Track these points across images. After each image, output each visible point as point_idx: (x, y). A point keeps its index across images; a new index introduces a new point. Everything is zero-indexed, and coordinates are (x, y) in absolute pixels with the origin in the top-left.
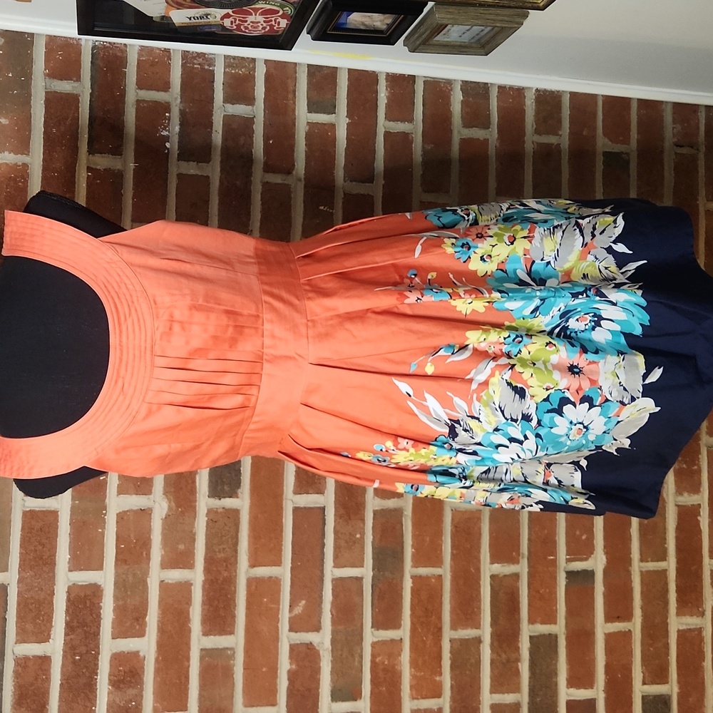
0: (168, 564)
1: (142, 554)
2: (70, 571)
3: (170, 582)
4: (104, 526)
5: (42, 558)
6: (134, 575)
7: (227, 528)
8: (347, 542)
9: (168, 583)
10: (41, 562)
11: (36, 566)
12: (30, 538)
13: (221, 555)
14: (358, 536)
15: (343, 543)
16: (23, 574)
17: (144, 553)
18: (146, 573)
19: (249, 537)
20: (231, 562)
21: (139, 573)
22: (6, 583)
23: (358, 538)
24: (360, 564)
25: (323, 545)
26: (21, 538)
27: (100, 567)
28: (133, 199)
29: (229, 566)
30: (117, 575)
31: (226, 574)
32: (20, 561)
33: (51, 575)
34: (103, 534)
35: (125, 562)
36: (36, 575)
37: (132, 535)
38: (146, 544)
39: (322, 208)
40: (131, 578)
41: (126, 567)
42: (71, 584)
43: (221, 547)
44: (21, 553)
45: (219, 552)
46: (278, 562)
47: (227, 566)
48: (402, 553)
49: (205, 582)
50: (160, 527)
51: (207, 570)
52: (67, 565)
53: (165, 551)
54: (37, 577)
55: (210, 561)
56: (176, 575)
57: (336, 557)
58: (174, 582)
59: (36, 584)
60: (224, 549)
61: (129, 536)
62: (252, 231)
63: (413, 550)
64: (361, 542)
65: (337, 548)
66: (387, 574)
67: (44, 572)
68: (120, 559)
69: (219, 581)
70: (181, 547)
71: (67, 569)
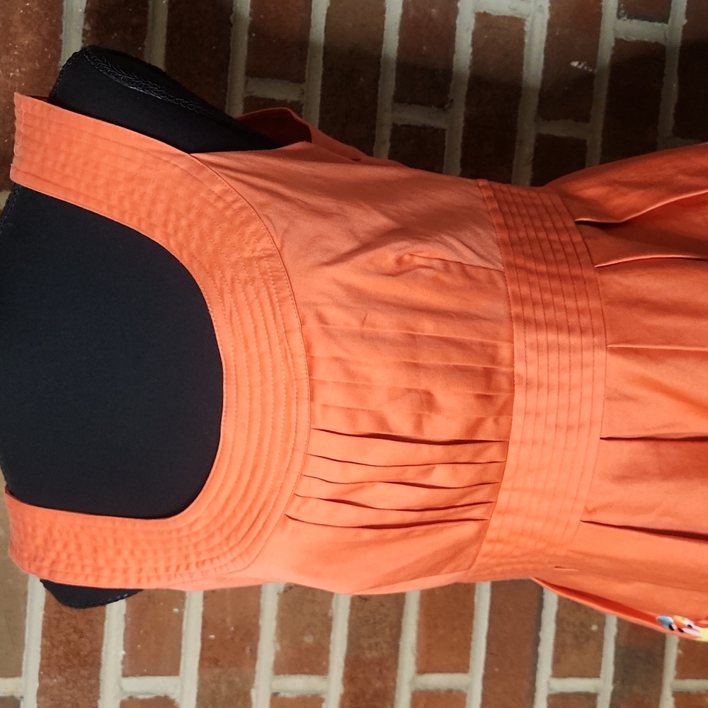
0: (285, 667)
1: (244, 649)
2: (125, 675)
3: (288, 695)
4: (183, 603)
5: (78, 654)
6: (231, 684)
7: (384, 611)
8: (576, 637)
9: (284, 699)
10: (75, 661)
11: (69, 667)
12: (59, 621)
13: (370, 655)
14: (594, 628)
15: (569, 639)
16: (47, 681)
17: (248, 651)
18: (249, 681)
19: (419, 625)
20: (388, 665)
21: (237, 679)
22: (17, 695)
23: (592, 632)
24: (594, 672)
25: (537, 641)
26: (45, 622)
27: (174, 670)
28: (250, 34)
29: (385, 672)
30: (202, 684)
31: (378, 684)
32: (42, 658)
33: (93, 682)
34: (180, 617)
35: (216, 662)
36: (68, 682)
37: (228, 620)
38: (250, 634)
39: (575, 64)
40: (223, 688)
41: (217, 671)
42: (125, 697)
43: (372, 641)
44: (43, 647)
45: (370, 648)
46: (463, 667)
47: (380, 671)
48: (662, 655)
49: (344, 697)
50: (275, 607)
51: (349, 678)
52: (120, 667)
53: (281, 645)
54: (70, 685)
55: (354, 665)
56: (297, 685)
57: (557, 661)
58: (294, 696)
59: (68, 698)
60: (377, 644)
61: (224, 621)
62: (452, 101)
63: (680, 652)
64: (599, 638)
65: (560, 647)
66: (636, 689)
67: (83, 677)
68: (208, 659)
69: (368, 697)
70: (309, 639)
71: (120, 673)
